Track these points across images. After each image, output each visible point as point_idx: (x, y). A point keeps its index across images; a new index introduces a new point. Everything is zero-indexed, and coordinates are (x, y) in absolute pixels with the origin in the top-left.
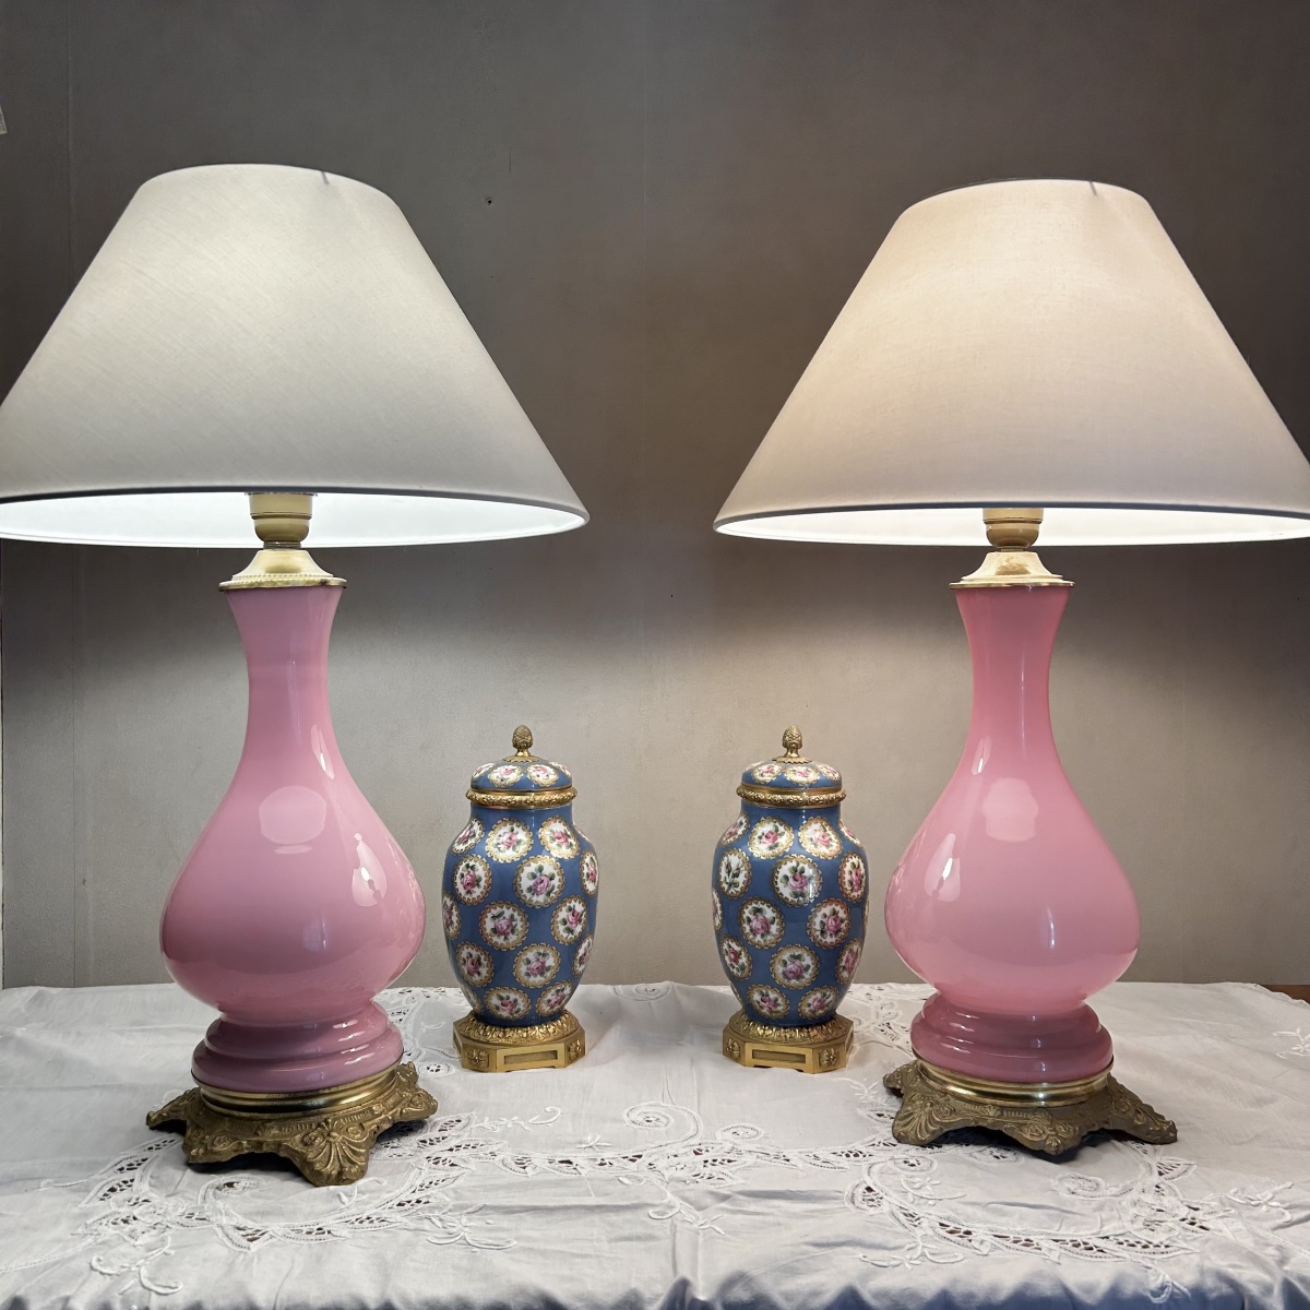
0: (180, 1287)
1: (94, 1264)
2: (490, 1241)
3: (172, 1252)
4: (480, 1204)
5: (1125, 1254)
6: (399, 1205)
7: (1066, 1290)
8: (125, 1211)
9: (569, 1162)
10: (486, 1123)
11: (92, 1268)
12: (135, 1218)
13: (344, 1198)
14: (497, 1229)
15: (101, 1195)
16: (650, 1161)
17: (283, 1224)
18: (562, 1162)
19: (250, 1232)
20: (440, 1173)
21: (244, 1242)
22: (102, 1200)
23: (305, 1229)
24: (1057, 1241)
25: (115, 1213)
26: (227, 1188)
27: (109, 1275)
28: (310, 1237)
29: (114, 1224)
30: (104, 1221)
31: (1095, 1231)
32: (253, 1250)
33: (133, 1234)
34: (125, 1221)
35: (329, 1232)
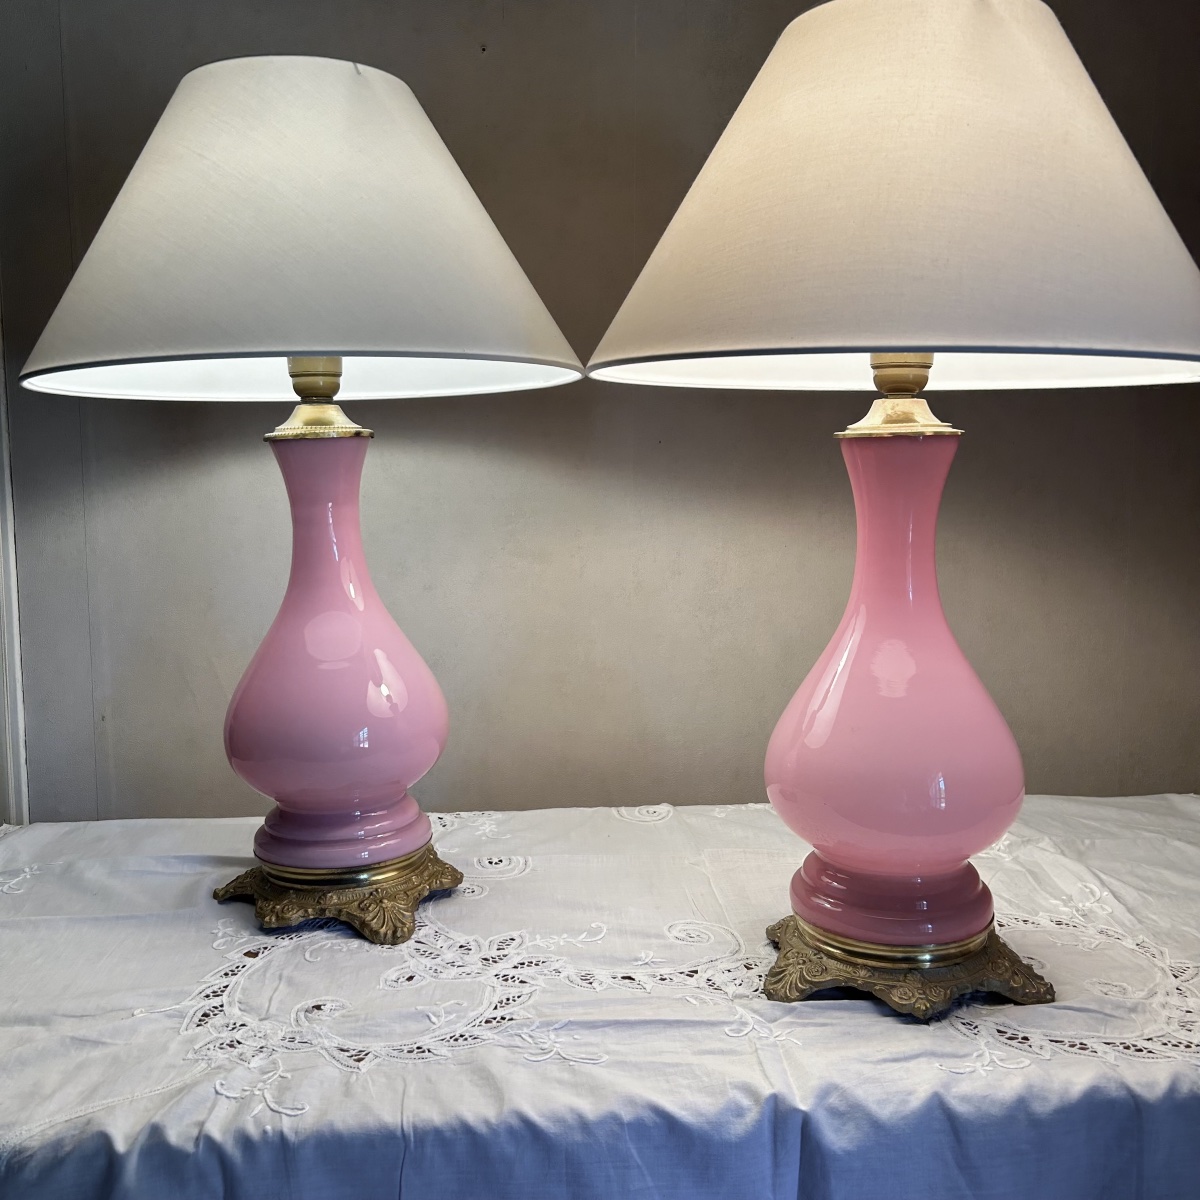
0: (307, 1108)
1: (218, 1088)
2: (583, 1056)
3: (289, 1075)
4: (565, 1020)
5: (1172, 1054)
6: (487, 1022)
7: (1129, 1090)
8: (227, 1036)
9: (630, 978)
10: (539, 941)
11: (217, 1093)
12: (239, 1043)
13: (434, 1019)
14: (586, 1044)
15: (196, 1020)
16: (706, 976)
17: (382, 1044)
18: (623, 978)
19: (354, 1053)
20: (513, 990)
21: (351, 1062)
22: (198, 1026)
23: (406, 1049)
24: (1108, 1044)
25: (218, 1038)
26: (316, 1011)
27: (235, 1098)
28: (412, 1055)
29: (221, 1048)
30: (211, 1046)
31: (1138, 1034)
32: (364, 1070)
33: (242, 1057)
34: (231, 1046)
35: (429, 1051)
